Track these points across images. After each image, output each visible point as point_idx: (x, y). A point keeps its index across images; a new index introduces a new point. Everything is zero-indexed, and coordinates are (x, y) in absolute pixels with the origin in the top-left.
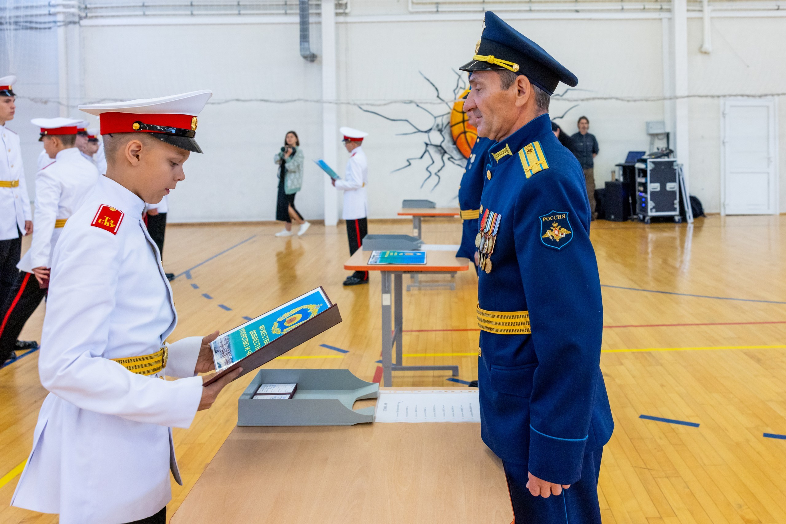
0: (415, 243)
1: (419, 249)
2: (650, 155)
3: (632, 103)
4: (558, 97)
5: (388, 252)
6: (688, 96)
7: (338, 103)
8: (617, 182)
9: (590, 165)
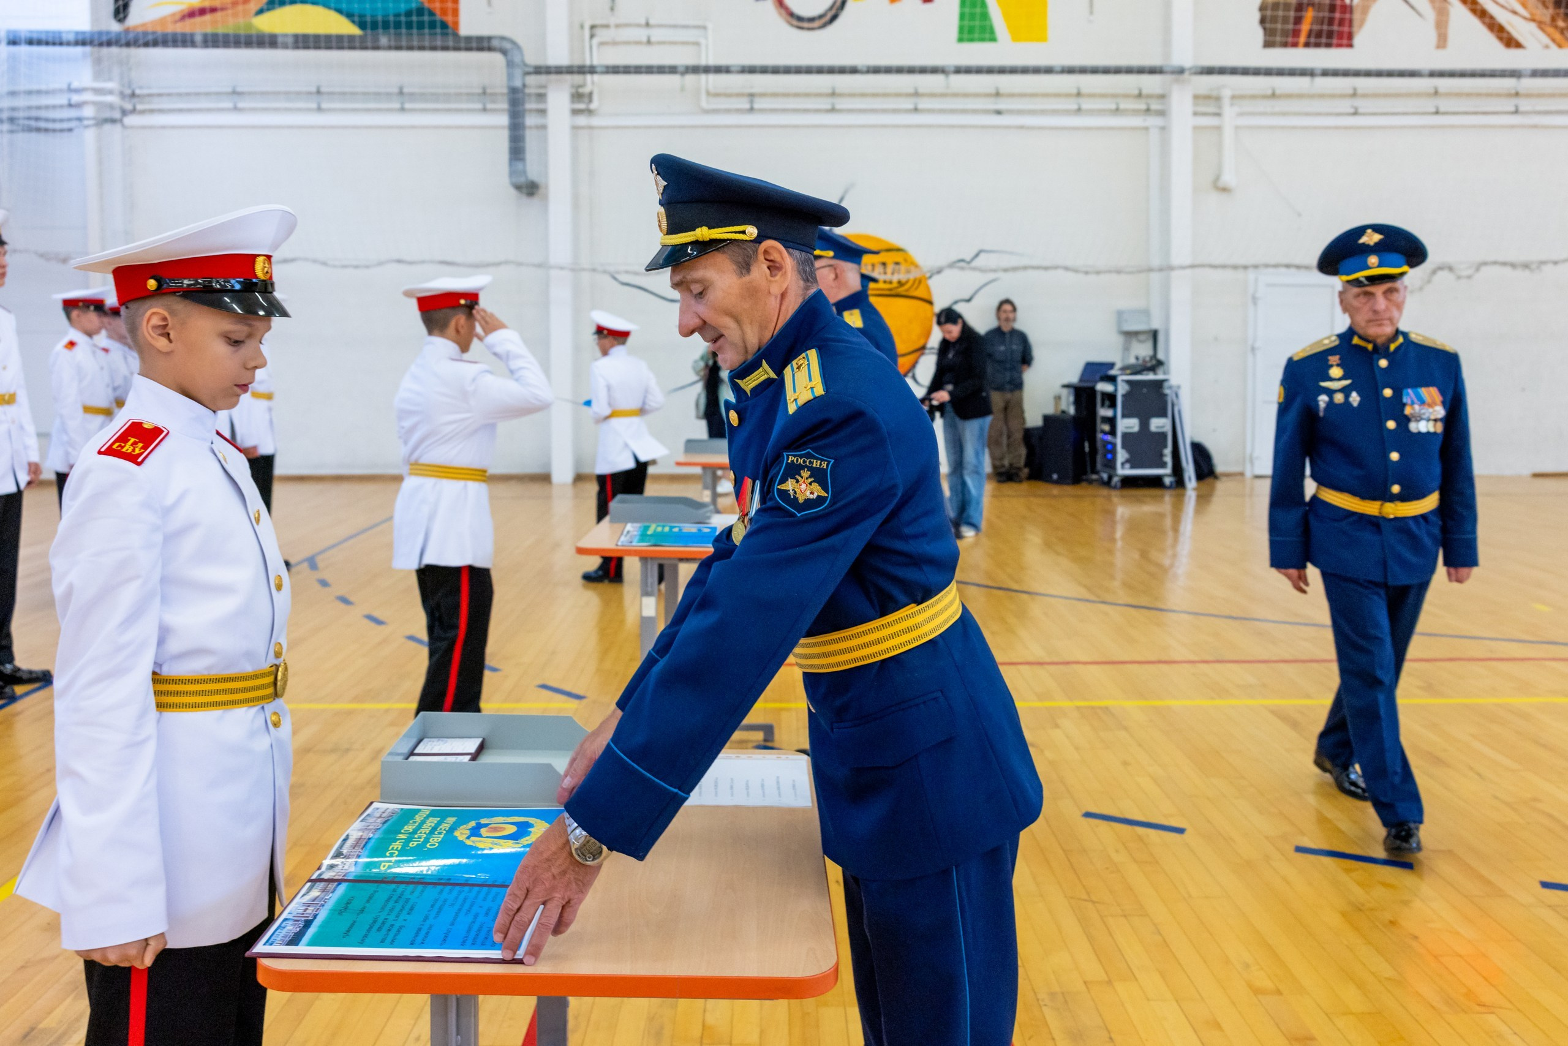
0: (702, 511)
1: (707, 521)
2: (1124, 369)
4: (962, 264)
5: (653, 526)
6: (1192, 266)
7: (576, 269)
8: (1064, 415)
9: (1017, 385)
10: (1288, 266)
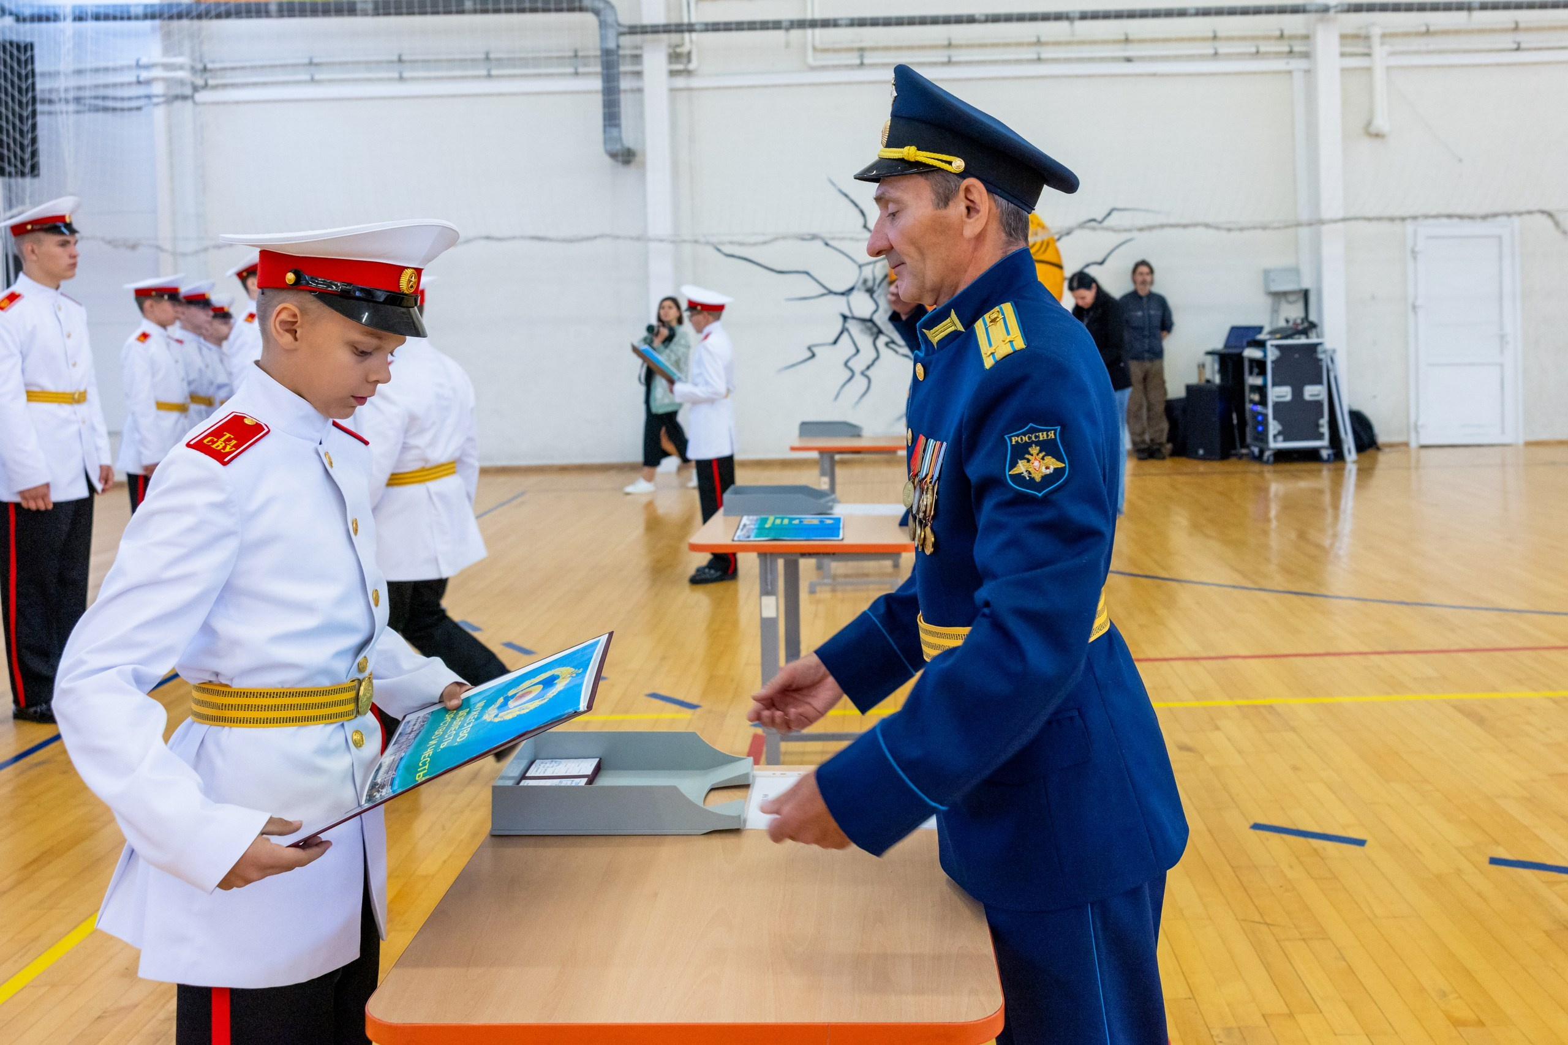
0: (822, 501)
1: (829, 512)
2: (1273, 333)
3: (1235, 234)
4: (1093, 224)
5: (771, 519)
6: (1344, 220)
7: (676, 241)
8: (1209, 385)
9: (1157, 354)
10: (1449, 216)
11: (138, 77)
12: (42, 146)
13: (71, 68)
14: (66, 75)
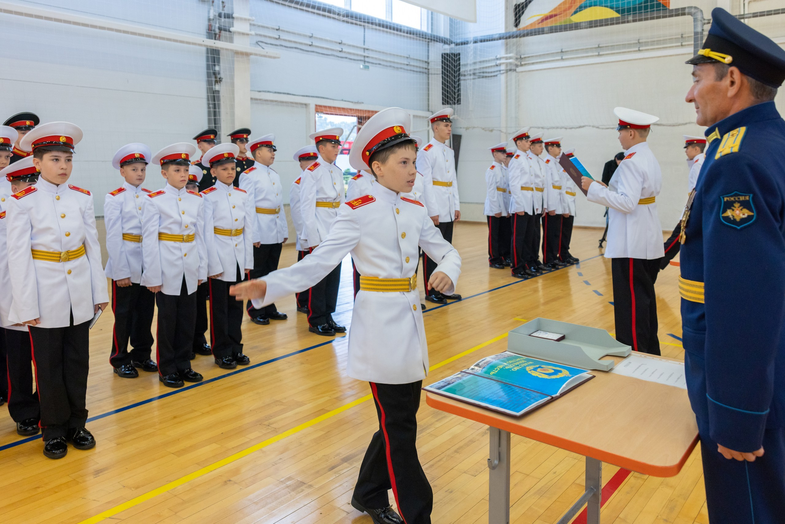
11: (496, 63)
12: (462, 92)
13: (472, 62)
14: (470, 65)
